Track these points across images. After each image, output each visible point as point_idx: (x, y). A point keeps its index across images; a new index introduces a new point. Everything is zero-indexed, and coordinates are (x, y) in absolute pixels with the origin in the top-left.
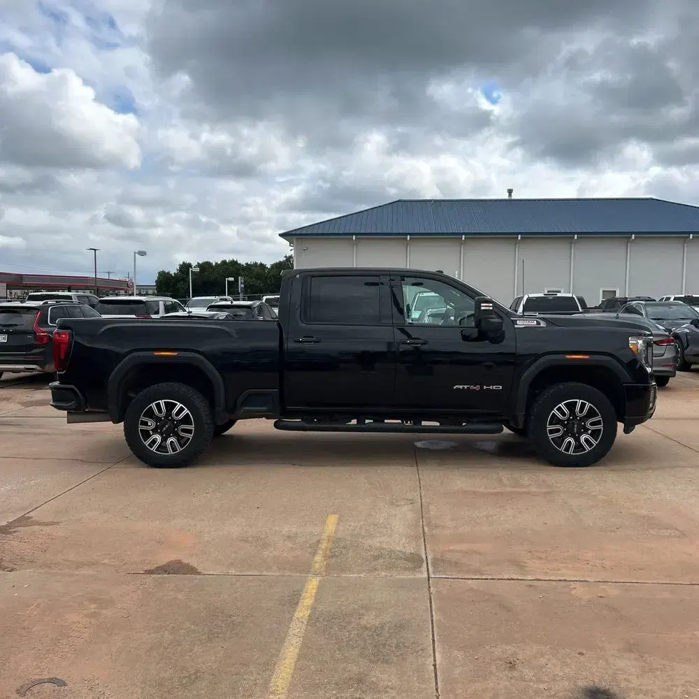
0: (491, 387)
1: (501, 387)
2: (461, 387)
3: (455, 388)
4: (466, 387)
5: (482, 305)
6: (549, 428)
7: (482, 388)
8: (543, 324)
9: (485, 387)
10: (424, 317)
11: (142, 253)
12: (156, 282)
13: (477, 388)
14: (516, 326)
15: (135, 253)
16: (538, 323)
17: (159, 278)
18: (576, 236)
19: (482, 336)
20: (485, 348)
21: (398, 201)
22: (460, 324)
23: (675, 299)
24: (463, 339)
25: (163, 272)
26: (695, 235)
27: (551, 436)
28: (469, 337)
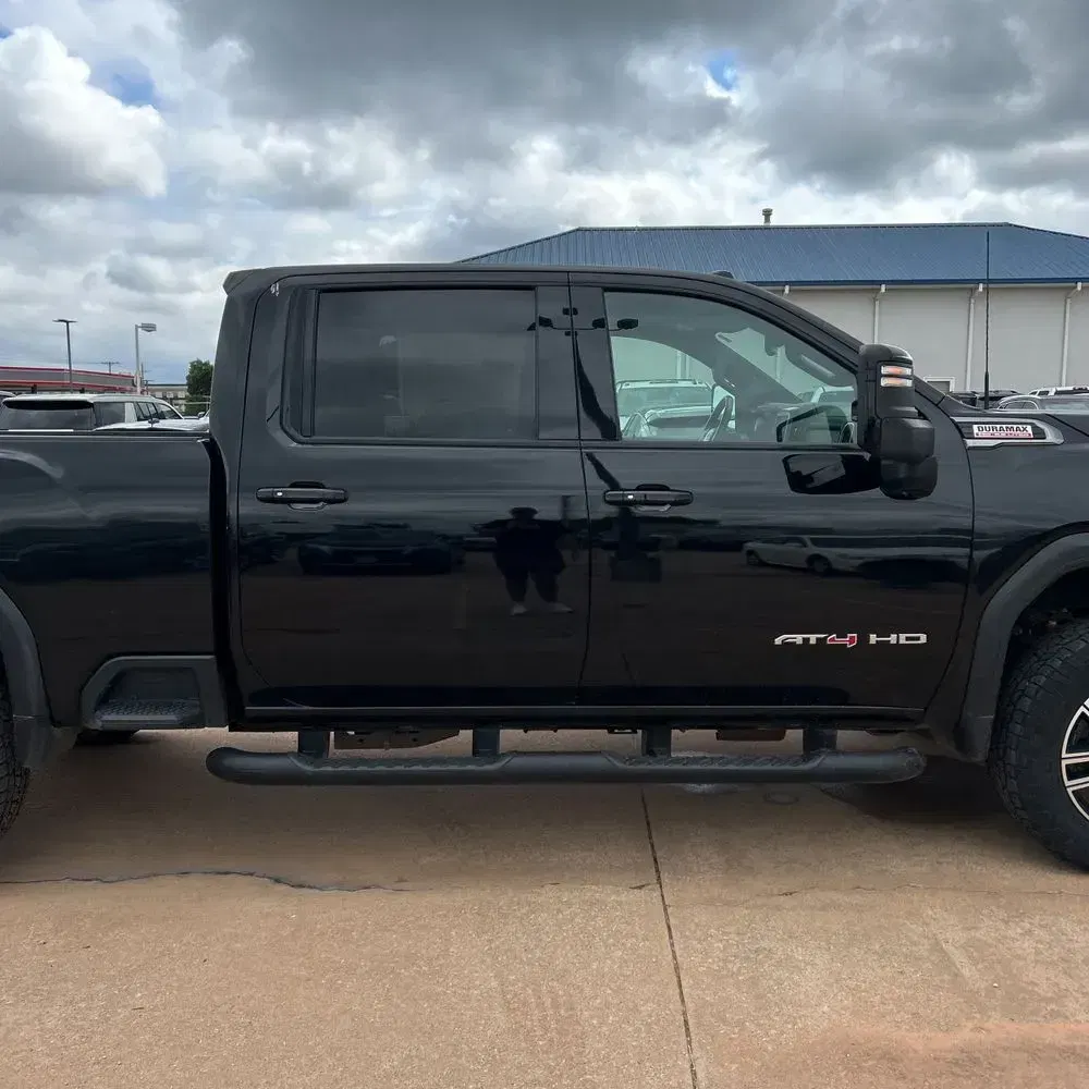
0: (893, 639)
1: (923, 638)
2: (798, 639)
3: (778, 641)
4: (813, 638)
5: (885, 370)
6: (1068, 759)
7: (863, 639)
8: (1051, 436)
9: (873, 639)
10: (638, 426)
11: (149, 328)
12: (188, 378)
13: (850, 640)
14: (970, 443)
15: (137, 327)
16: (1038, 433)
17: (191, 372)
18: (883, 288)
19: (859, 474)
20: (870, 509)
21: (578, 230)
22: (780, 440)
23: (1057, 393)
24: (794, 488)
25: (199, 362)
26: (1085, 284)
27: (1072, 786)
28: (810, 478)
